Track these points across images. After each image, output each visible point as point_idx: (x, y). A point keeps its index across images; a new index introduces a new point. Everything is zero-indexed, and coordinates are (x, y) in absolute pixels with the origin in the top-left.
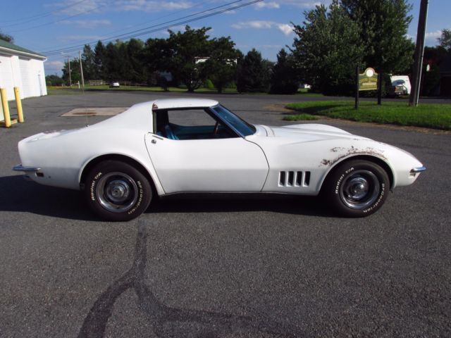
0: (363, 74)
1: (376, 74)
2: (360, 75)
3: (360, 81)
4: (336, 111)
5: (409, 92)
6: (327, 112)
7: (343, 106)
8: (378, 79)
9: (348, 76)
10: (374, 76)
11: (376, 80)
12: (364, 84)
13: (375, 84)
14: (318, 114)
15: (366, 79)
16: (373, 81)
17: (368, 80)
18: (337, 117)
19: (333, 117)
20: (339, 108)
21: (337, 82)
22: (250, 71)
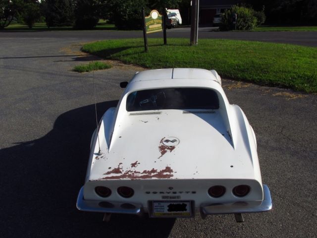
0: (149, 17)
1: (161, 16)
2: (146, 18)
3: (147, 24)
4: (128, 55)
5: (181, 22)
6: (120, 56)
7: (134, 47)
8: (162, 20)
9: (136, 12)
10: (159, 18)
11: (161, 22)
12: (150, 27)
13: (160, 25)
14: (110, 59)
15: (152, 22)
16: (158, 23)
17: (154, 22)
18: (129, 63)
19: (125, 62)
20: (130, 51)
21: (127, 17)
22: (55, 7)
